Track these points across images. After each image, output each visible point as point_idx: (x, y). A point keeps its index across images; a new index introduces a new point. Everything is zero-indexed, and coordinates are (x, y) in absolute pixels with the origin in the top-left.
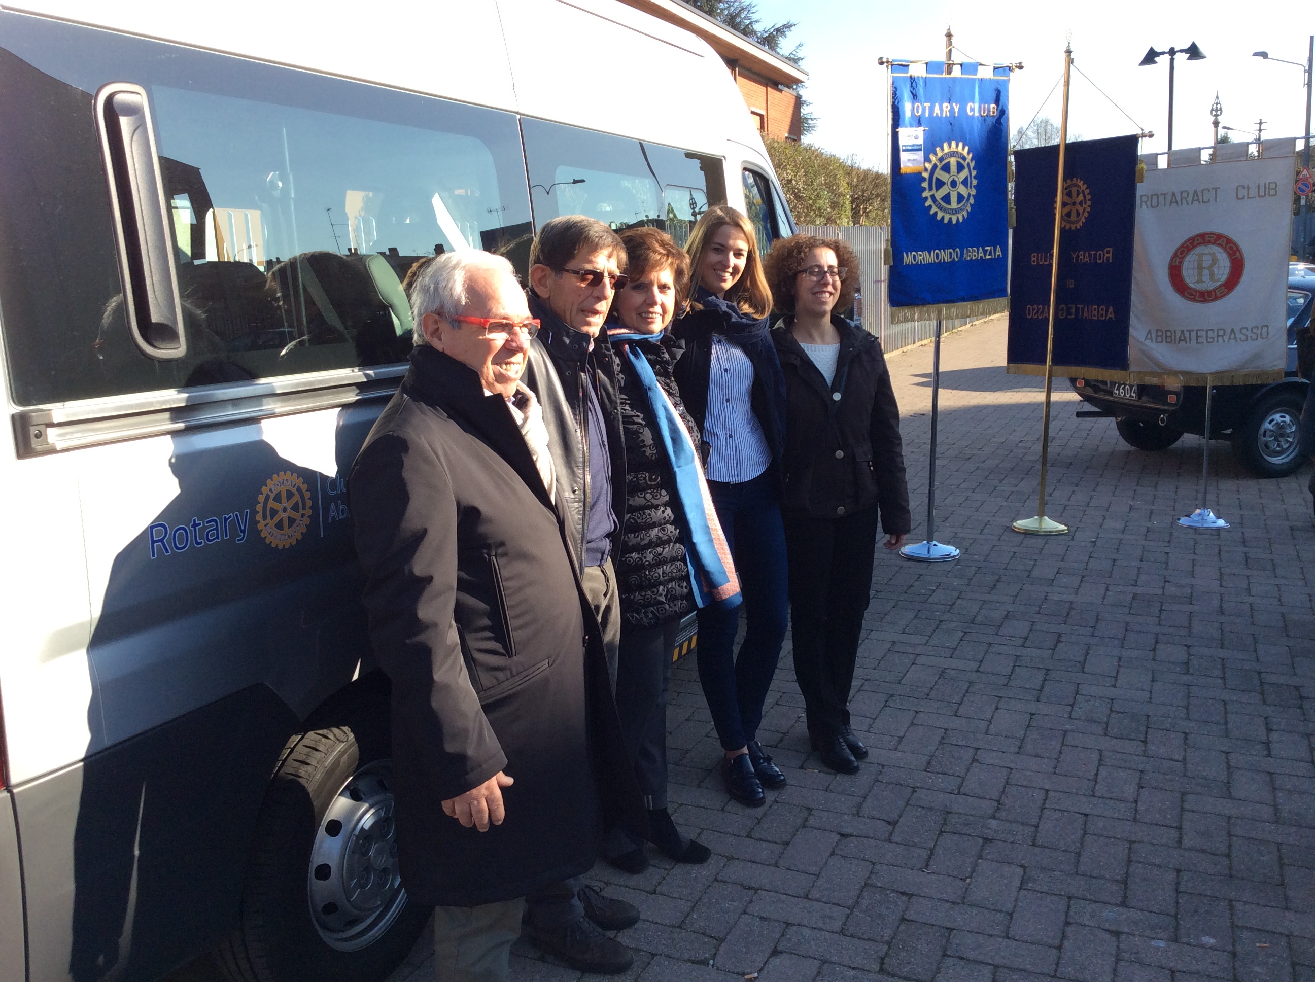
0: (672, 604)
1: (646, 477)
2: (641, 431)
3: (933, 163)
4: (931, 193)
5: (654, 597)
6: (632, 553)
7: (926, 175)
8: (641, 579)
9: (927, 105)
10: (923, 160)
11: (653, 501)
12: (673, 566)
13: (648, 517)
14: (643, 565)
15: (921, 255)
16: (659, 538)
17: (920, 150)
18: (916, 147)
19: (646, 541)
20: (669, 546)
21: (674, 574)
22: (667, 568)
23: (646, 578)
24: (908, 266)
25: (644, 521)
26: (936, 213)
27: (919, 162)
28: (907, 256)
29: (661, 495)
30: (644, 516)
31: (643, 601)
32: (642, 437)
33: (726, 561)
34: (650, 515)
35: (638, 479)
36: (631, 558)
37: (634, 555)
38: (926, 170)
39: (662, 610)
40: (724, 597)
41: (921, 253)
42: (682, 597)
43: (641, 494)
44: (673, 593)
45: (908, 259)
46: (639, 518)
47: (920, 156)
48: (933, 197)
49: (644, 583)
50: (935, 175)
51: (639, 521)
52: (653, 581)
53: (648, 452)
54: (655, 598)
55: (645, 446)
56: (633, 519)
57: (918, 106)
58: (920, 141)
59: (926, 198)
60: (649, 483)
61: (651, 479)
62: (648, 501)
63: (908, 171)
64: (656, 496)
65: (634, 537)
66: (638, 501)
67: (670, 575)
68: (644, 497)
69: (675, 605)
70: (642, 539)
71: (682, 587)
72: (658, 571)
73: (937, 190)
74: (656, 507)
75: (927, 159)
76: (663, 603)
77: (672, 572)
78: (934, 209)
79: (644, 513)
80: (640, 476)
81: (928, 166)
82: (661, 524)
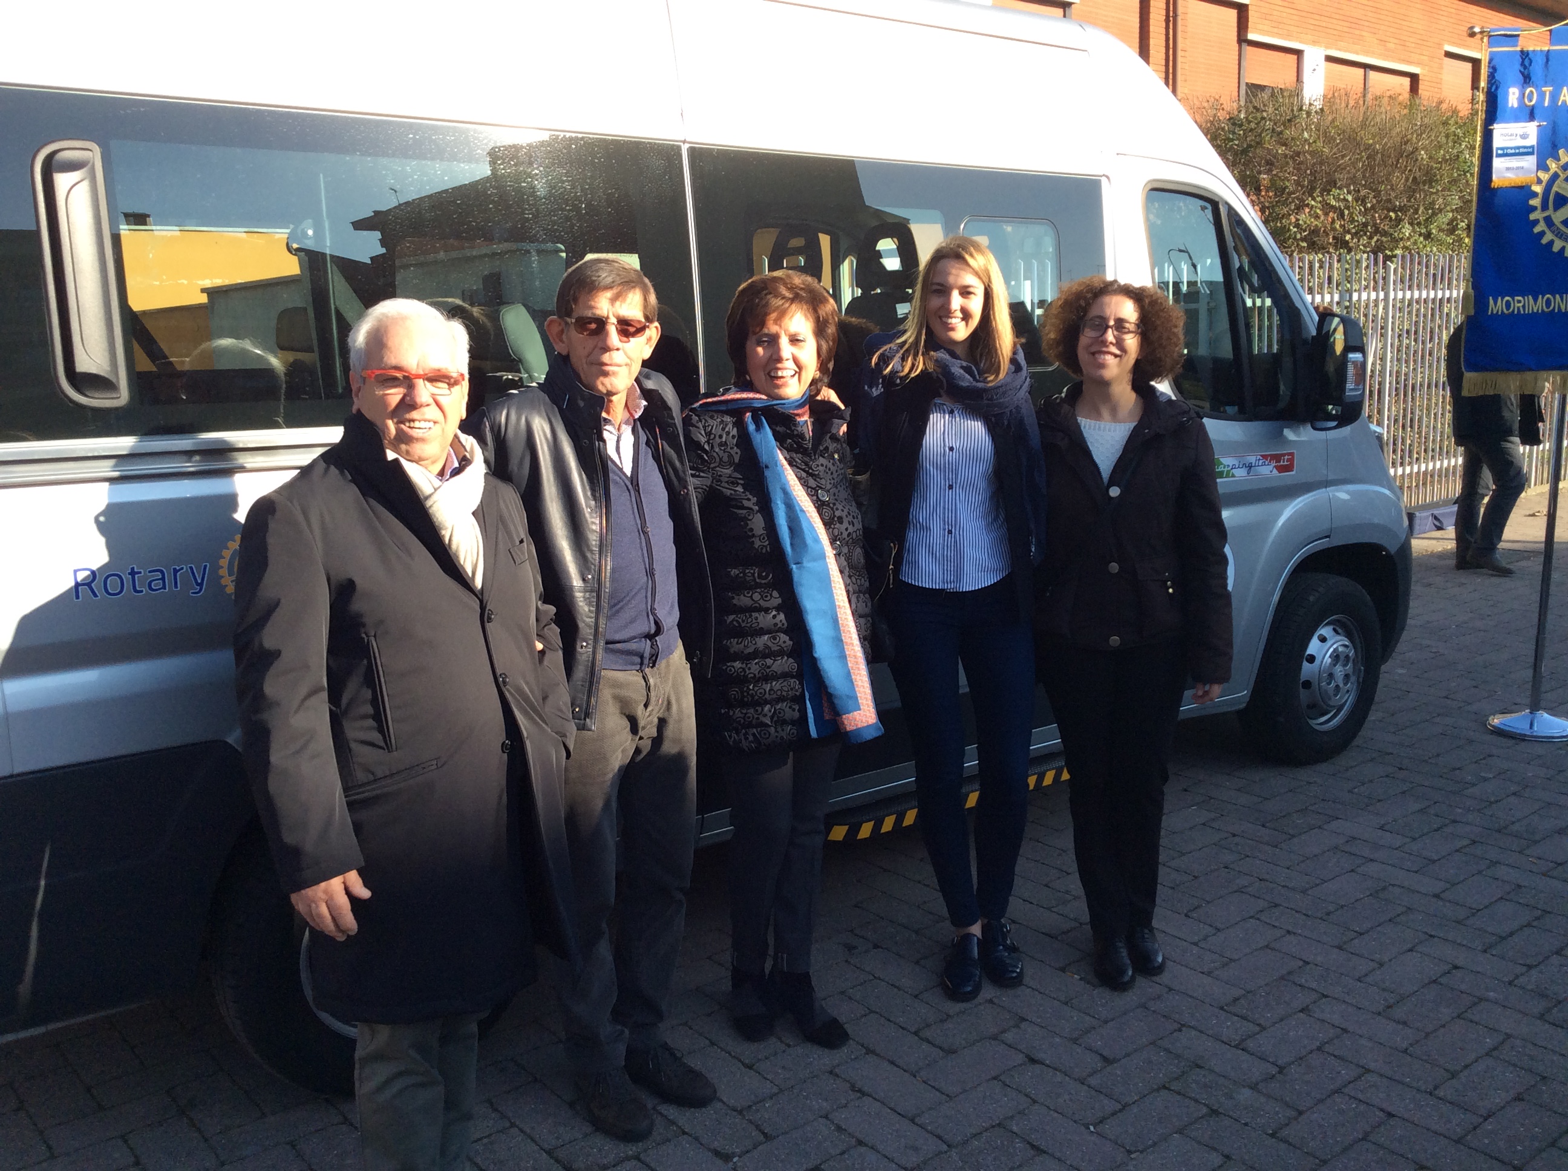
0: (779, 729)
1: (754, 573)
2: (750, 518)
3: (1552, 172)
4: (1546, 214)
5: (756, 716)
6: (735, 661)
7: (1538, 189)
8: (742, 692)
9: (1548, 90)
10: (1535, 168)
11: (762, 603)
12: (785, 684)
13: (754, 621)
14: (745, 676)
15: (1519, 302)
16: (767, 647)
17: (1532, 153)
18: (1522, 150)
19: (751, 650)
20: (782, 658)
21: (784, 693)
22: (776, 685)
23: (748, 694)
24: (1495, 316)
25: (748, 625)
26: (1551, 243)
27: (1529, 171)
28: (1495, 303)
29: (771, 595)
30: (750, 620)
31: (742, 721)
32: (750, 525)
33: (860, 683)
34: (756, 618)
35: (745, 574)
36: (733, 667)
37: (737, 664)
38: (1539, 181)
39: (765, 734)
40: (849, 728)
41: (1520, 298)
42: (793, 722)
43: (748, 593)
44: (781, 715)
45: (1497, 306)
46: (743, 621)
47: (1530, 162)
48: (1549, 221)
49: (746, 699)
50: (1555, 189)
51: (743, 625)
52: (756, 697)
53: (757, 544)
54: (758, 718)
55: (753, 536)
56: (737, 621)
57: (1531, 92)
58: (1532, 141)
59: (1536, 222)
60: (758, 580)
61: (760, 576)
62: (756, 602)
63: (1506, 184)
64: (766, 596)
65: (737, 643)
66: (743, 600)
67: (779, 693)
68: (751, 597)
69: (783, 730)
70: (746, 647)
71: (794, 710)
72: (764, 686)
73: (1556, 209)
74: (767, 610)
75: (1542, 166)
76: (767, 725)
77: (781, 690)
78: (1549, 236)
79: (751, 616)
80: (747, 571)
81: (1545, 177)
82: (772, 631)
